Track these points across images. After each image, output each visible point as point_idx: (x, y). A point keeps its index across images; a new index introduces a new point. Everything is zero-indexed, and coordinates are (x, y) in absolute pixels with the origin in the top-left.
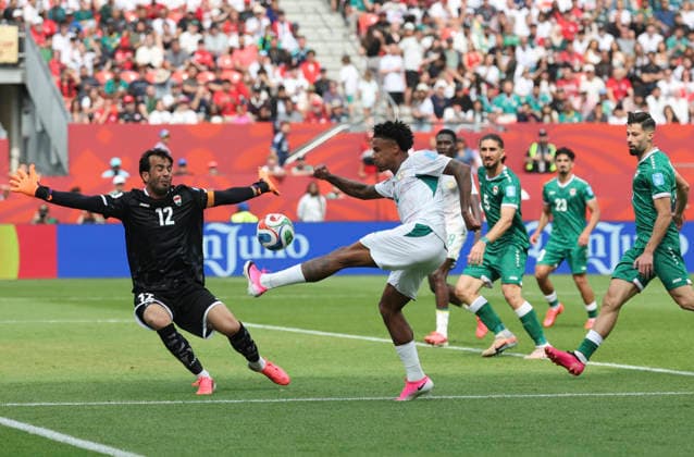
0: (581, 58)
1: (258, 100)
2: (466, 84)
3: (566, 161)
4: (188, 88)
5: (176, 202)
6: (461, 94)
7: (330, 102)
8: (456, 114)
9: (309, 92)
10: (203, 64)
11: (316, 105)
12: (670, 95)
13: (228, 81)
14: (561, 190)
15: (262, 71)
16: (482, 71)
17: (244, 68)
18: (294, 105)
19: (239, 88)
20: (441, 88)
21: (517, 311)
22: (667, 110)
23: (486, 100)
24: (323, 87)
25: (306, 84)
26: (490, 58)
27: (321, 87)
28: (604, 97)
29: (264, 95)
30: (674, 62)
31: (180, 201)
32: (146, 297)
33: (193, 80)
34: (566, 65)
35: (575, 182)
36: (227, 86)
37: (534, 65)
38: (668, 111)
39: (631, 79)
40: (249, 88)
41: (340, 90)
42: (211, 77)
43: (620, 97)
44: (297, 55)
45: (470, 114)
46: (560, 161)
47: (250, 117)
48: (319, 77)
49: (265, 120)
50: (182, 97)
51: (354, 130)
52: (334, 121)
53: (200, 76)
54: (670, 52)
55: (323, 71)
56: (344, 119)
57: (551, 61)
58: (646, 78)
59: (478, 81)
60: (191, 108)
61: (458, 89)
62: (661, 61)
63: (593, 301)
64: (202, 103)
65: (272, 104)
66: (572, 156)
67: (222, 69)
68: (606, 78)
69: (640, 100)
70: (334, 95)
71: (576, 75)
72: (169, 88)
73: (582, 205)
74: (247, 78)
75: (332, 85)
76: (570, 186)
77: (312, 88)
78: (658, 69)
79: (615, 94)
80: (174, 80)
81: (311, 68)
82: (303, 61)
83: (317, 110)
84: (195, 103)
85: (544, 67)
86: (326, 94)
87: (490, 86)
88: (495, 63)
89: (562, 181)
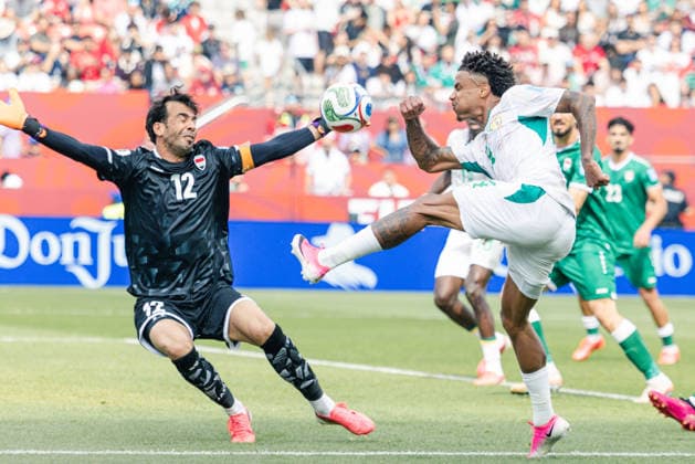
0: (539, 19)
1: (128, 62)
2: (394, 48)
3: (623, 134)
4: (37, 45)
5: (198, 165)
6: (388, 63)
7: (221, 67)
8: (384, 87)
9: (195, 54)
10: (56, 13)
11: (203, 71)
12: (654, 69)
13: (88, 37)
14: (614, 173)
15: (132, 26)
16: (413, 32)
17: (109, 23)
18: (175, 70)
19: (104, 48)
20: (363, 54)
21: (614, 333)
22: (651, 89)
23: (419, 70)
24: (211, 49)
25: (190, 45)
26: (425, 16)
27: (209, 49)
28: (570, 69)
29: (136, 57)
30: (658, 28)
31: (204, 163)
32: (153, 308)
33: (44, 34)
34: (520, 28)
35: (632, 162)
36: (88, 43)
37: (480, 28)
38: (653, 89)
39: (605, 48)
40: (115, 48)
41: (231, 54)
42: (66, 31)
43: (591, 69)
44: (177, 7)
45: (400, 86)
46: (614, 134)
47: (118, 85)
48: (205, 36)
49: (139, 88)
50: (31, 57)
51: (255, 105)
52: (226, 92)
53: (52, 30)
54: (653, 15)
55: (211, 28)
56: (238, 90)
57: (502, 23)
58: (623, 47)
59: (409, 45)
60: (42, 71)
61: (385, 55)
62: (641, 26)
63: (667, 321)
64: (56, 64)
65: (147, 70)
66: (630, 128)
67: (80, 23)
68: (572, 44)
69: (617, 74)
70: (226, 60)
71: (533, 43)
72: (13, 43)
73: (641, 194)
74: (113, 35)
75: (223, 47)
76: (627, 168)
77: (199, 48)
78: (637, 37)
79: (586, 66)
80: (19, 35)
81: (195, 24)
82: (183, 15)
83: (205, 78)
84: (48, 64)
85: (492, 30)
86: (216, 58)
87: (424, 52)
88: (431, 23)
89: (617, 161)
